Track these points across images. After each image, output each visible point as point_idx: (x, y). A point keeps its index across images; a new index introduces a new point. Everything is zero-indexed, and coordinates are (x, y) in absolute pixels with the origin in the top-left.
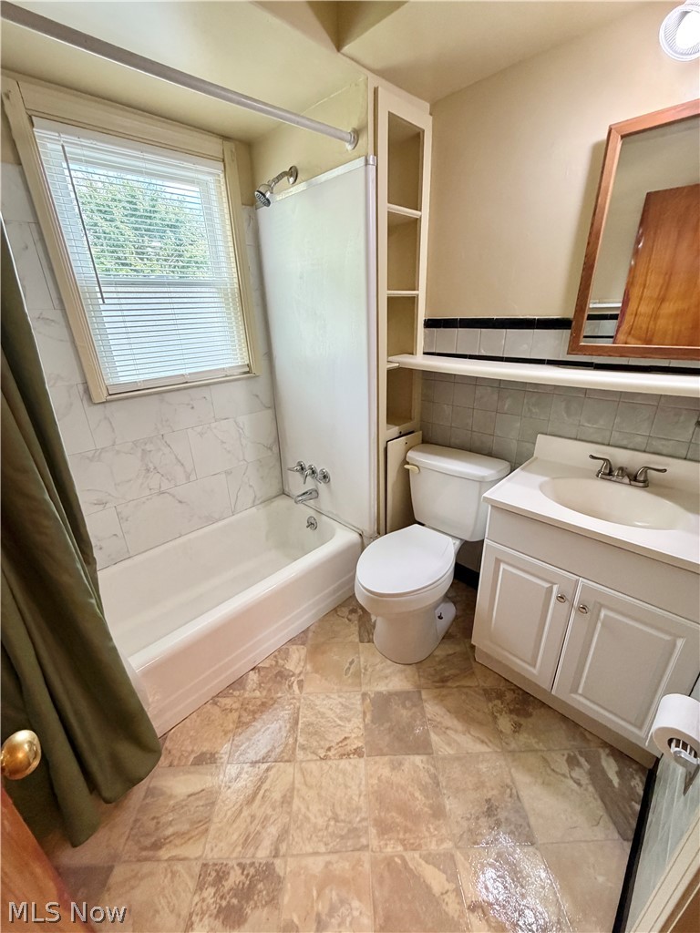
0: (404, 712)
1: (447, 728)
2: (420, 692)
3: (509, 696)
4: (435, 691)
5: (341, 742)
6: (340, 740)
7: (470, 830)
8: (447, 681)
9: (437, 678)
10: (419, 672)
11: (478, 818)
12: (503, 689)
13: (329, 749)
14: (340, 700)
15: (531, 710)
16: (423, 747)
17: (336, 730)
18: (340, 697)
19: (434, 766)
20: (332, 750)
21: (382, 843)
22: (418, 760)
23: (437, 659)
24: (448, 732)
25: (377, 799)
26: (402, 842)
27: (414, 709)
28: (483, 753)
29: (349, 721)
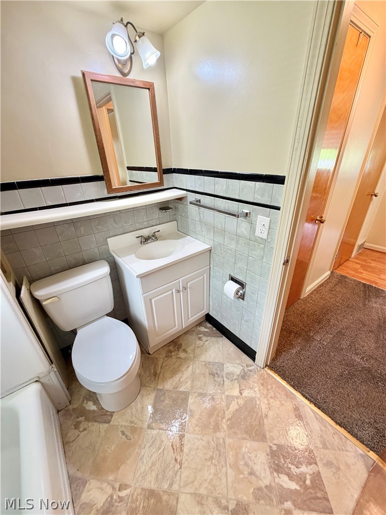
0: (167, 402)
1: (179, 381)
2: (158, 389)
3: (171, 348)
4: (159, 380)
5: (174, 450)
6: (172, 450)
7: (219, 385)
8: (156, 373)
9: (153, 378)
10: (146, 386)
11: (215, 381)
12: (168, 349)
13: (176, 460)
14: (147, 447)
15: (179, 343)
16: (185, 396)
17: (166, 453)
18: (145, 447)
19: (195, 393)
20: (177, 457)
21: (222, 430)
22: (190, 401)
23: (142, 373)
24: (181, 381)
25: (205, 429)
26: (223, 418)
27: (166, 395)
28: (192, 369)
29: (163, 441)
